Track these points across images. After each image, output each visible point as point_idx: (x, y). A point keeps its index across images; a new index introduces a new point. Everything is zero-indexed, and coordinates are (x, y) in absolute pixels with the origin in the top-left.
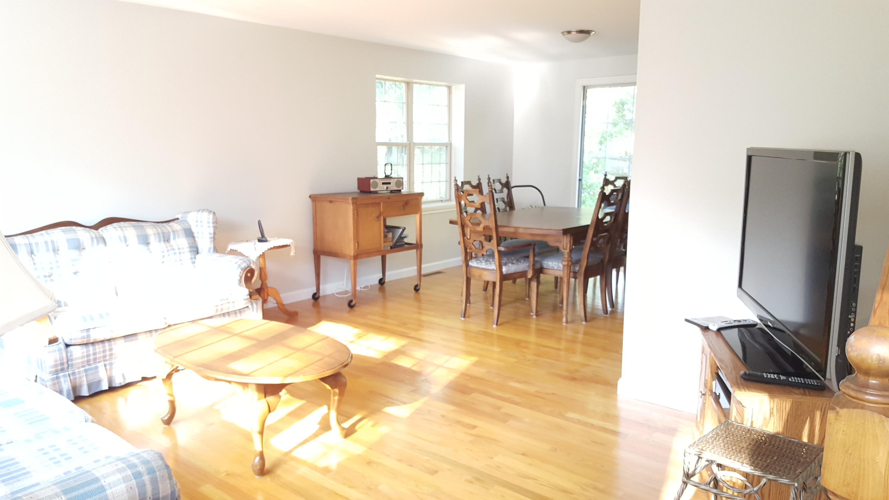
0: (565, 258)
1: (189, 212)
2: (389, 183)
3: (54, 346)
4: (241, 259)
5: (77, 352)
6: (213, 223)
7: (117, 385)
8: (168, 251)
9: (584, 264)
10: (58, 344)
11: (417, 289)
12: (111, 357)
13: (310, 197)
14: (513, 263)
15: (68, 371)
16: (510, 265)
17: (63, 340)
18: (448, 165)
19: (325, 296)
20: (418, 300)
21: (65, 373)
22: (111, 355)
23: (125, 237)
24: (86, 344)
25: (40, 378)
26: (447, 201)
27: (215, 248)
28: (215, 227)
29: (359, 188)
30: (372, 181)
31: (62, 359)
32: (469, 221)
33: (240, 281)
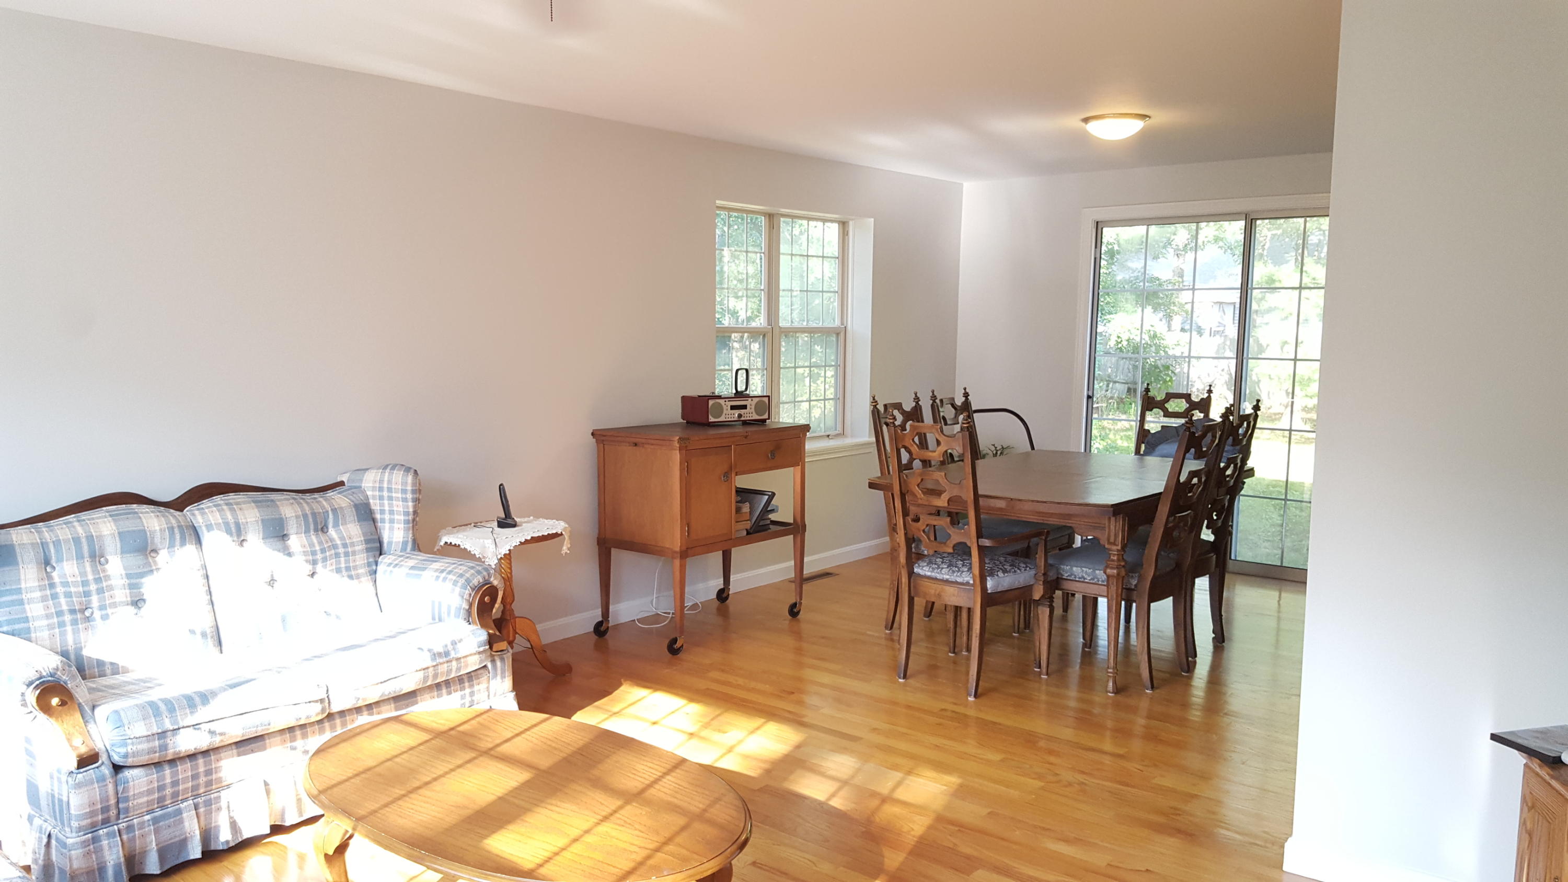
0: (1113, 561)
1: (367, 469)
2: (745, 407)
3: (90, 772)
4: (472, 568)
5: (137, 780)
6: (413, 492)
7: (221, 848)
8: (323, 551)
9: (1150, 573)
10: (97, 767)
11: (794, 611)
12: (209, 788)
13: (593, 434)
14: (1005, 571)
15: (117, 824)
16: (1001, 574)
17: (109, 757)
18: (841, 370)
19: (617, 627)
20: (798, 635)
21: (111, 828)
22: (209, 783)
23: (238, 525)
24: (158, 765)
25: (57, 839)
26: (837, 435)
27: (414, 541)
28: (416, 501)
29: (683, 418)
30: (711, 402)
31: (105, 799)
32: (918, 485)
33: (469, 612)
